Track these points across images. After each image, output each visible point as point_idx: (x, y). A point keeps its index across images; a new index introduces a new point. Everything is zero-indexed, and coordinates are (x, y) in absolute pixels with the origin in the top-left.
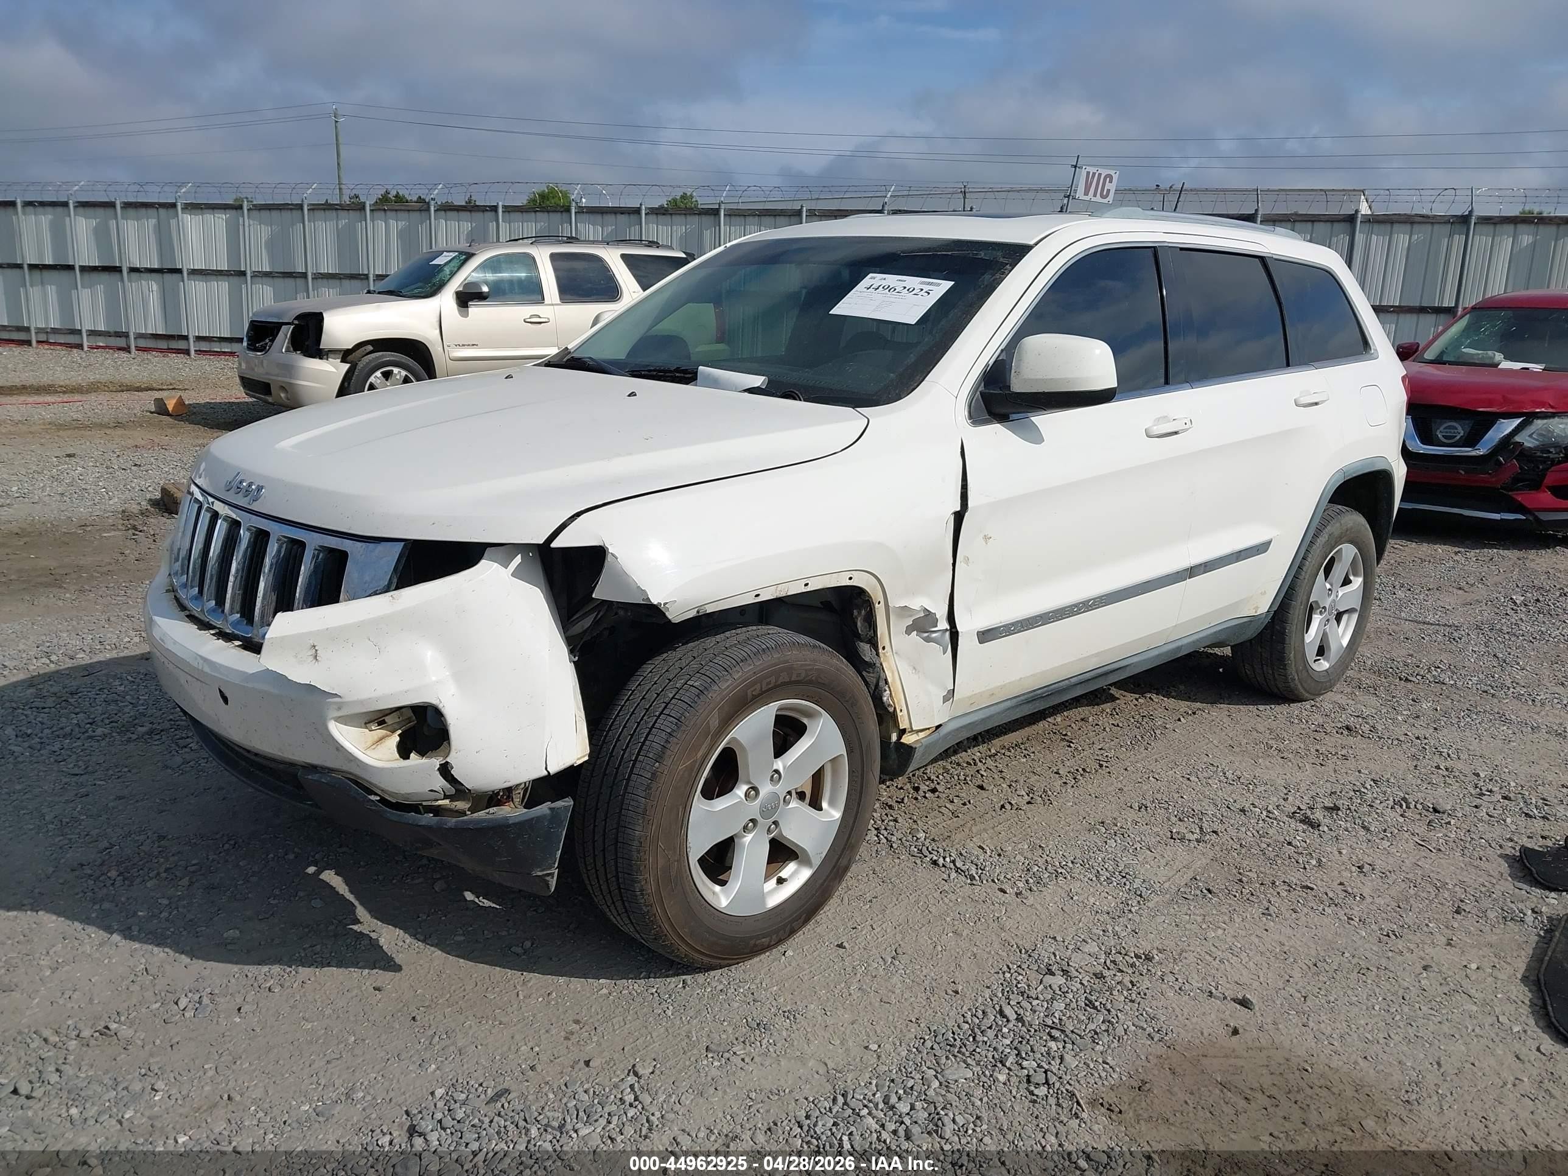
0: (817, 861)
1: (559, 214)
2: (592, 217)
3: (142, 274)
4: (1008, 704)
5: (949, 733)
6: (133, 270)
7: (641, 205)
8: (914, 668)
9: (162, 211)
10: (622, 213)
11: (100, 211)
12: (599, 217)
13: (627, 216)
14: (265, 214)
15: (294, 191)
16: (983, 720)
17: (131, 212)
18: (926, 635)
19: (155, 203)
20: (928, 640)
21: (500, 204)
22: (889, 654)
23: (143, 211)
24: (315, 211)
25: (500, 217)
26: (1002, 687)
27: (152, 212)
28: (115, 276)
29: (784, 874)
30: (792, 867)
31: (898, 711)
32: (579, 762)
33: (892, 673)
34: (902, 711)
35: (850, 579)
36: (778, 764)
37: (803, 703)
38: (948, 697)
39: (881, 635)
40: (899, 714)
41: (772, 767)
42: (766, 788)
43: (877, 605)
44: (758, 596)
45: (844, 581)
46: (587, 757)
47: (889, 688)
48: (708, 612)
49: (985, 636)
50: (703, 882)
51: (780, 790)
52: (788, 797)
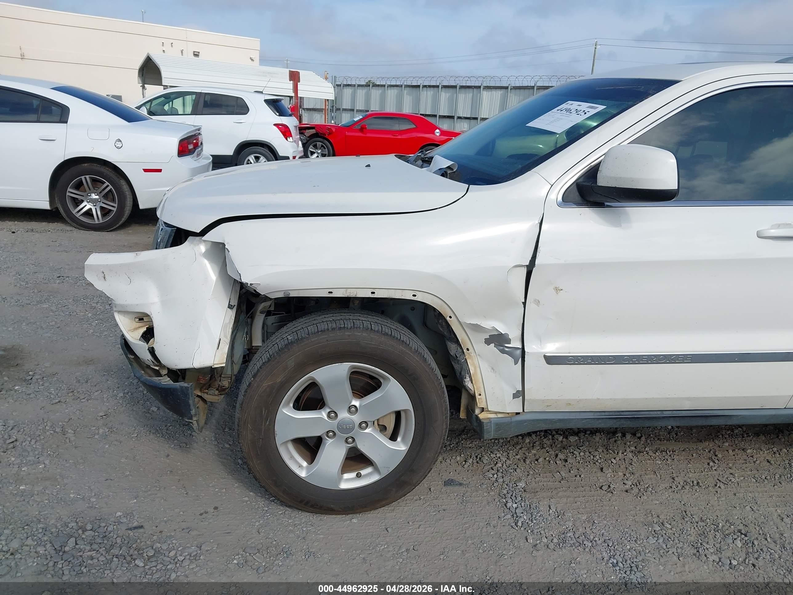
0: (385, 473)
3: (463, 120)
4: (591, 416)
5: (525, 421)
6: (459, 118)
8: (493, 369)
9: (475, 90)
11: (451, 90)
14: (518, 91)
15: (533, 80)
16: (560, 420)
17: (463, 90)
18: (502, 348)
19: (473, 86)
20: (503, 352)
22: (473, 354)
23: (467, 90)
24: (540, 90)
26: (579, 401)
27: (471, 90)
28: (451, 120)
29: (363, 472)
30: (369, 470)
31: (477, 395)
32: (216, 366)
33: (475, 368)
34: (480, 395)
35: (414, 296)
36: (356, 403)
37: (374, 368)
38: (515, 396)
39: (462, 340)
40: (477, 397)
41: (351, 402)
42: (344, 415)
43: (448, 319)
44: (331, 292)
45: (408, 296)
46: (224, 365)
47: (470, 377)
48: (291, 296)
49: (551, 360)
50: (292, 457)
51: (356, 418)
52: (364, 424)
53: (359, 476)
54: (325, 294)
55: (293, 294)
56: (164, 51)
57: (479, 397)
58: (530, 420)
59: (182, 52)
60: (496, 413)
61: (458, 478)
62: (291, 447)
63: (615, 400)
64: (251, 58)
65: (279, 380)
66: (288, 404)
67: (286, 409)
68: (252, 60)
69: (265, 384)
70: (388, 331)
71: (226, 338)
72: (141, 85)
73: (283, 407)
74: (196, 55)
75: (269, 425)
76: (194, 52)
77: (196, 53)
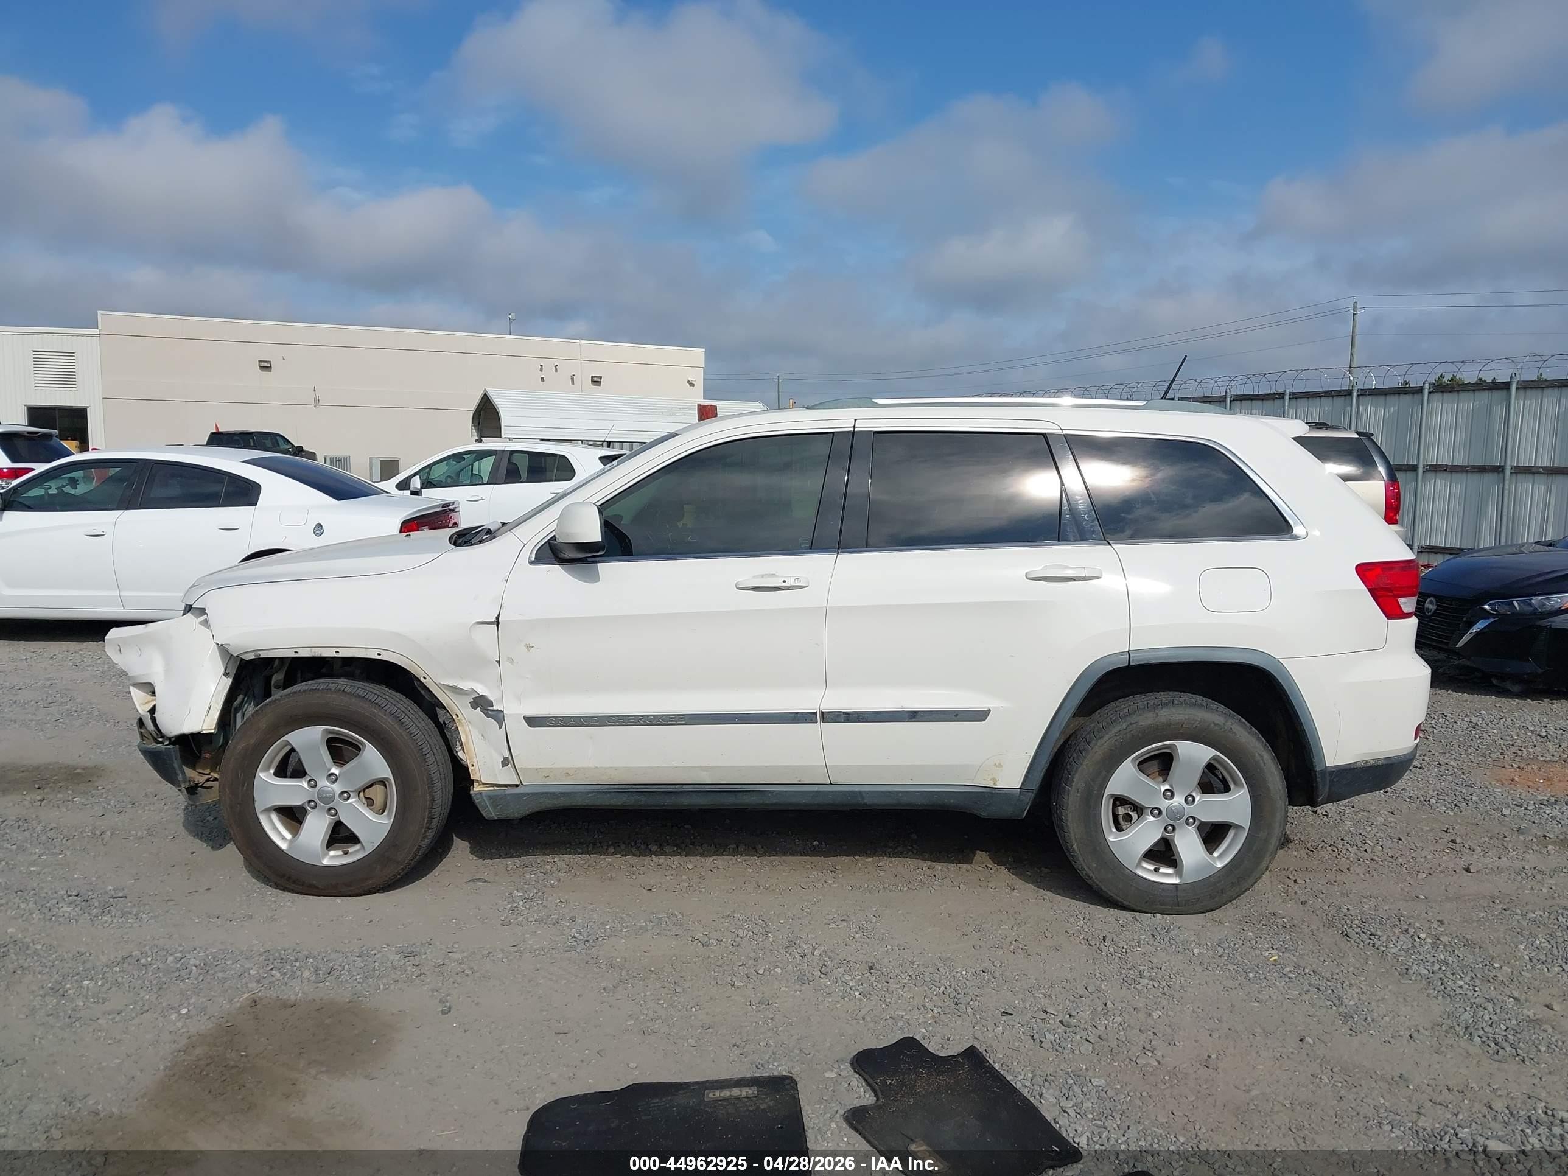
0: (370, 850)
1: (1343, 398)
2: (1375, 399)
5: (523, 794)
7: (1424, 383)
8: (482, 735)
10: (1406, 394)
12: (1381, 399)
13: (1411, 395)
18: (486, 711)
20: (487, 716)
21: (1288, 391)
22: (461, 720)
25: (1287, 404)
29: (349, 849)
30: (354, 846)
31: (469, 765)
32: (204, 732)
33: (467, 736)
34: (473, 765)
35: (379, 654)
36: (335, 770)
37: (347, 731)
38: (505, 763)
39: (447, 704)
40: (470, 768)
41: (330, 770)
42: (323, 783)
43: (422, 679)
44: (296, 652)
45: (373, 655)
46: (213, 731)
47: (461, 745)
48: (261, 657)
49: (533, 722)
50: (275, 828)
51: (337, 788)
52: (345, 795)
53: (346, 853)
54: (291, 654)
55: (263, 655)
56: (542, 379)
57: (472, 768)
58: (528, 794)
59: (572, 379)
60: (493, 785)
61: (485, 876)
62: (274, 817)
63: (616, 769)
64: (688, 381)
65: (252, 742)
66: (268, 769)
67: (264, 774)
68: (691, 384)
69: (240, 747)
70: (362, 693)
71: (218, 704)
72: (477, 438)
73: (263, 771)
74: (596, 381)
75: (247, 790)
76: (593, 377)
77: (595, 379)
